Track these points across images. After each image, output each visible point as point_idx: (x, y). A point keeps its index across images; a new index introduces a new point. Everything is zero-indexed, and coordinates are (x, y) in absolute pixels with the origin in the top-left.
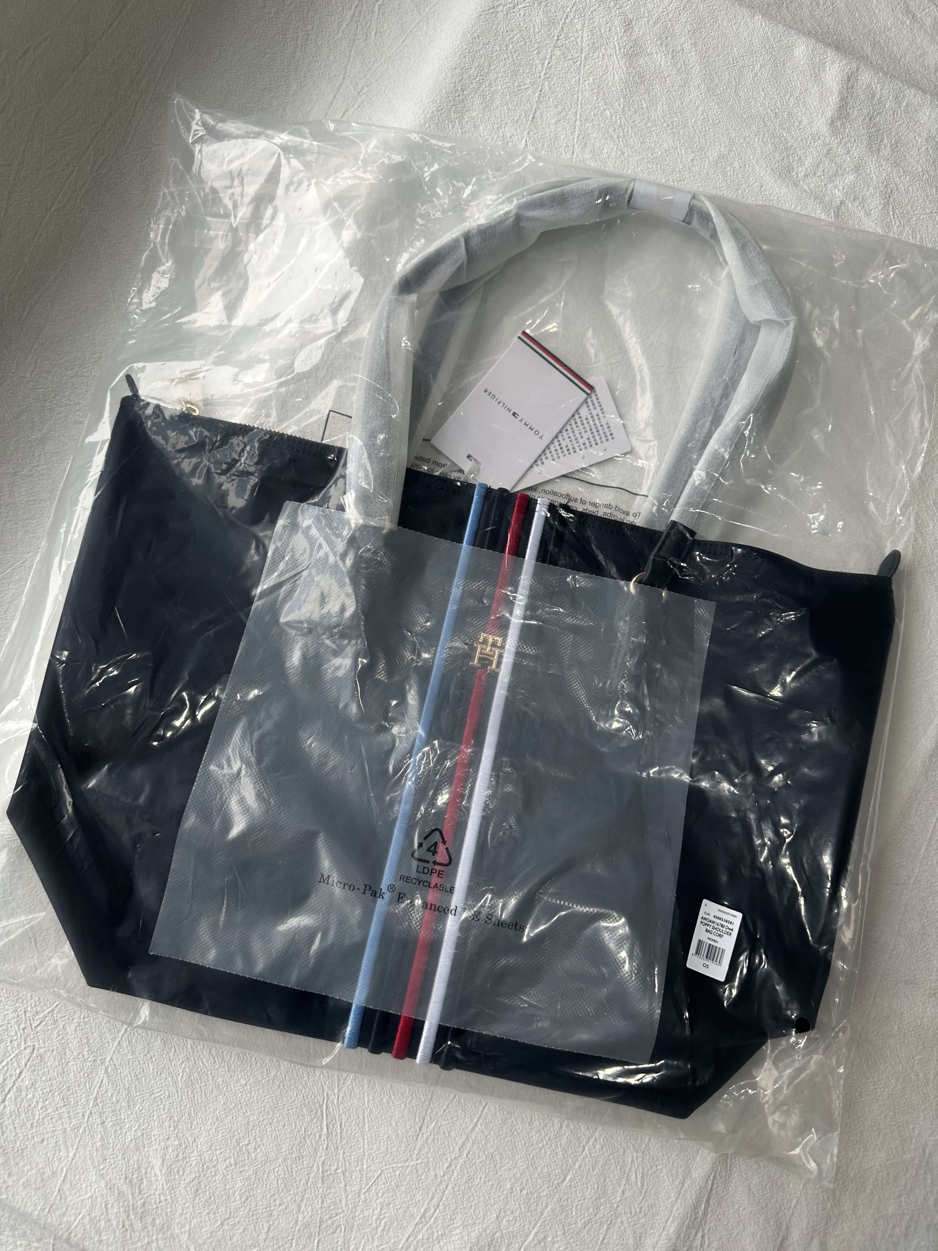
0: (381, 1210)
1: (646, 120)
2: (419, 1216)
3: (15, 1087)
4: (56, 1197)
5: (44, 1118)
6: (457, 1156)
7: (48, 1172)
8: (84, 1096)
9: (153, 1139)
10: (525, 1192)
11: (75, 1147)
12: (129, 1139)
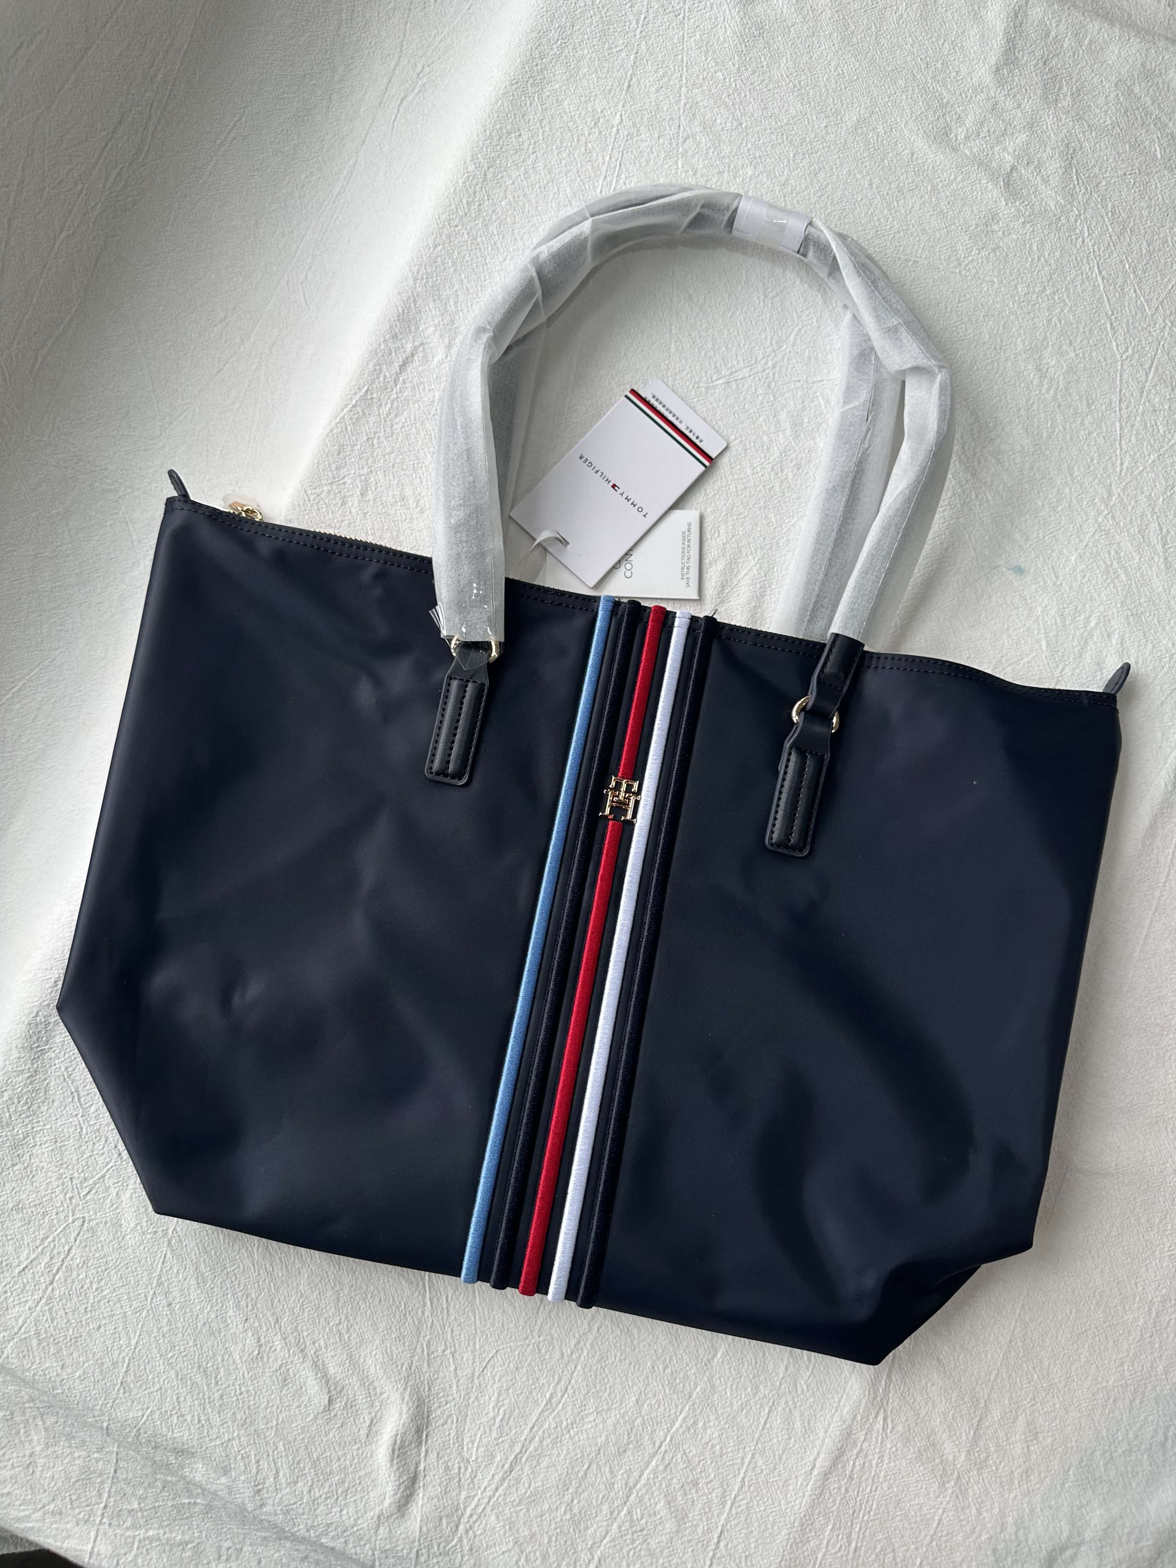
0: (499, 1395)
1: (767, 81)
2: (544, 1402)
3: (64, 1266)
4: (119, 1390)
5: (100, 1301)
6: (586, 1331)
7: (108, 1363)
8: (145, 1273)
9: (229, 1322)
10: (669, 1371)
11: (138, 1333)
12: (201, 1323)
